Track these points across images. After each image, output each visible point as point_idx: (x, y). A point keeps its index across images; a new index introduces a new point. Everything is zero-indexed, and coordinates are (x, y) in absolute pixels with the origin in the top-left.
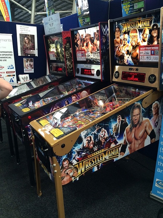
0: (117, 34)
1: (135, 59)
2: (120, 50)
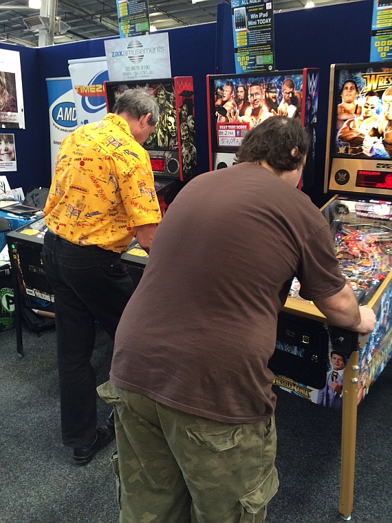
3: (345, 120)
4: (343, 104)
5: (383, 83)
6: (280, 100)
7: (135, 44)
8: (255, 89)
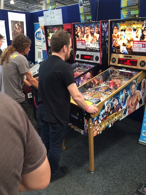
0: (115, 31)
1: (130, 50)
2: (117, 42)
3: (114, 40)
4: (114, 34)
5: (125, 27)
6: (94, 32)
7: (52, 13)
8: (87, 28)
